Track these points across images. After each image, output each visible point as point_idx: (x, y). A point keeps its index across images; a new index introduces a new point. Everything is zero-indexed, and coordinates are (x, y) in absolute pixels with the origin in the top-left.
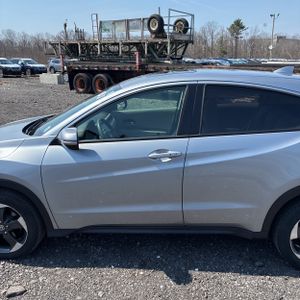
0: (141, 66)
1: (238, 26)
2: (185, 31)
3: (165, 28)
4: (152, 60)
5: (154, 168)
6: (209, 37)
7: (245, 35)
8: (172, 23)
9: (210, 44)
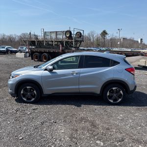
0: (62, 50)
1: (104, 33)
2: (80, 37)
3: (72, 35)
4: (67, 48)
5: (72, 76)
6: (92, 38)
7: (108, 37)
8: (75, 33)
9: (92, 41)
